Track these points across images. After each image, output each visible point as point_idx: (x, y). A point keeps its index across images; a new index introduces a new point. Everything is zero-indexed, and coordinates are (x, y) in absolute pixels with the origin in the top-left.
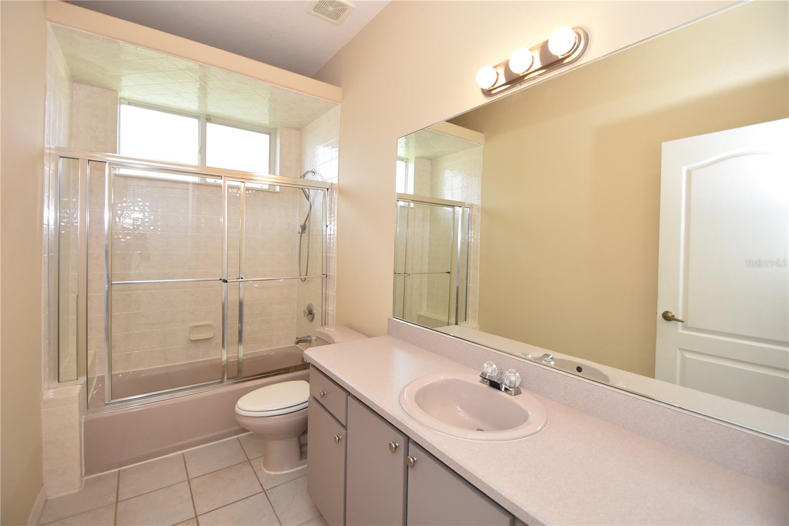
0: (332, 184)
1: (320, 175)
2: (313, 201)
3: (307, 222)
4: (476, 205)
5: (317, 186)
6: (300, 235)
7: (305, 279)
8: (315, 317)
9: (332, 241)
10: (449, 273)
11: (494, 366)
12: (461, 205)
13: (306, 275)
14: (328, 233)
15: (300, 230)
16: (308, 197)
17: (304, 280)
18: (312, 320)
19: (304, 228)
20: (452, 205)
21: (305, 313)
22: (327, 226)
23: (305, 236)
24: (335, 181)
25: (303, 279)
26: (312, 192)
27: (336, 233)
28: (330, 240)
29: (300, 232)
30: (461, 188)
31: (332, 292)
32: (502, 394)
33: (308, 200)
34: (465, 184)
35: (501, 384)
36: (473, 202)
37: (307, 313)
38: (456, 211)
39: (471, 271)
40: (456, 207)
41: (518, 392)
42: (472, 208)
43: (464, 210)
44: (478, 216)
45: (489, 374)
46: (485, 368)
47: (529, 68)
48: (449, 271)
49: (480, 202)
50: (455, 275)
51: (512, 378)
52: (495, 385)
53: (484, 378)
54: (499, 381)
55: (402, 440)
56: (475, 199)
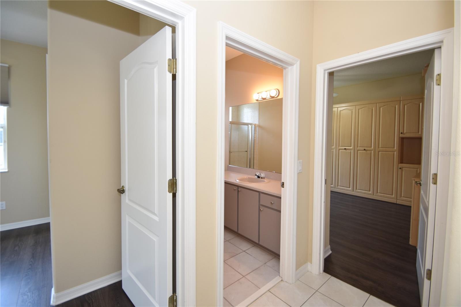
4: (257, 125)
10: (246, 151)
11: (259, 173)
12: (251, 124)
20: (247, 124)
32: (260, 179)
34: (252, 116)
36: (255, 123)
39: (255, 151)
40: (250, 126)
41: (264, 178)
42: (255, 125)
43: (252, 126)
44: (257, 128)
45: (257, 175)
46: (256, 173)
47: (267, 96)
48: (247, 150)
49: (258, 123)
50: (249, 152)
51: (262, 175)
52: (259, 177)
53: (256, 175)
54: (260, 176)
55: (237, 187)
56: (257, 122)
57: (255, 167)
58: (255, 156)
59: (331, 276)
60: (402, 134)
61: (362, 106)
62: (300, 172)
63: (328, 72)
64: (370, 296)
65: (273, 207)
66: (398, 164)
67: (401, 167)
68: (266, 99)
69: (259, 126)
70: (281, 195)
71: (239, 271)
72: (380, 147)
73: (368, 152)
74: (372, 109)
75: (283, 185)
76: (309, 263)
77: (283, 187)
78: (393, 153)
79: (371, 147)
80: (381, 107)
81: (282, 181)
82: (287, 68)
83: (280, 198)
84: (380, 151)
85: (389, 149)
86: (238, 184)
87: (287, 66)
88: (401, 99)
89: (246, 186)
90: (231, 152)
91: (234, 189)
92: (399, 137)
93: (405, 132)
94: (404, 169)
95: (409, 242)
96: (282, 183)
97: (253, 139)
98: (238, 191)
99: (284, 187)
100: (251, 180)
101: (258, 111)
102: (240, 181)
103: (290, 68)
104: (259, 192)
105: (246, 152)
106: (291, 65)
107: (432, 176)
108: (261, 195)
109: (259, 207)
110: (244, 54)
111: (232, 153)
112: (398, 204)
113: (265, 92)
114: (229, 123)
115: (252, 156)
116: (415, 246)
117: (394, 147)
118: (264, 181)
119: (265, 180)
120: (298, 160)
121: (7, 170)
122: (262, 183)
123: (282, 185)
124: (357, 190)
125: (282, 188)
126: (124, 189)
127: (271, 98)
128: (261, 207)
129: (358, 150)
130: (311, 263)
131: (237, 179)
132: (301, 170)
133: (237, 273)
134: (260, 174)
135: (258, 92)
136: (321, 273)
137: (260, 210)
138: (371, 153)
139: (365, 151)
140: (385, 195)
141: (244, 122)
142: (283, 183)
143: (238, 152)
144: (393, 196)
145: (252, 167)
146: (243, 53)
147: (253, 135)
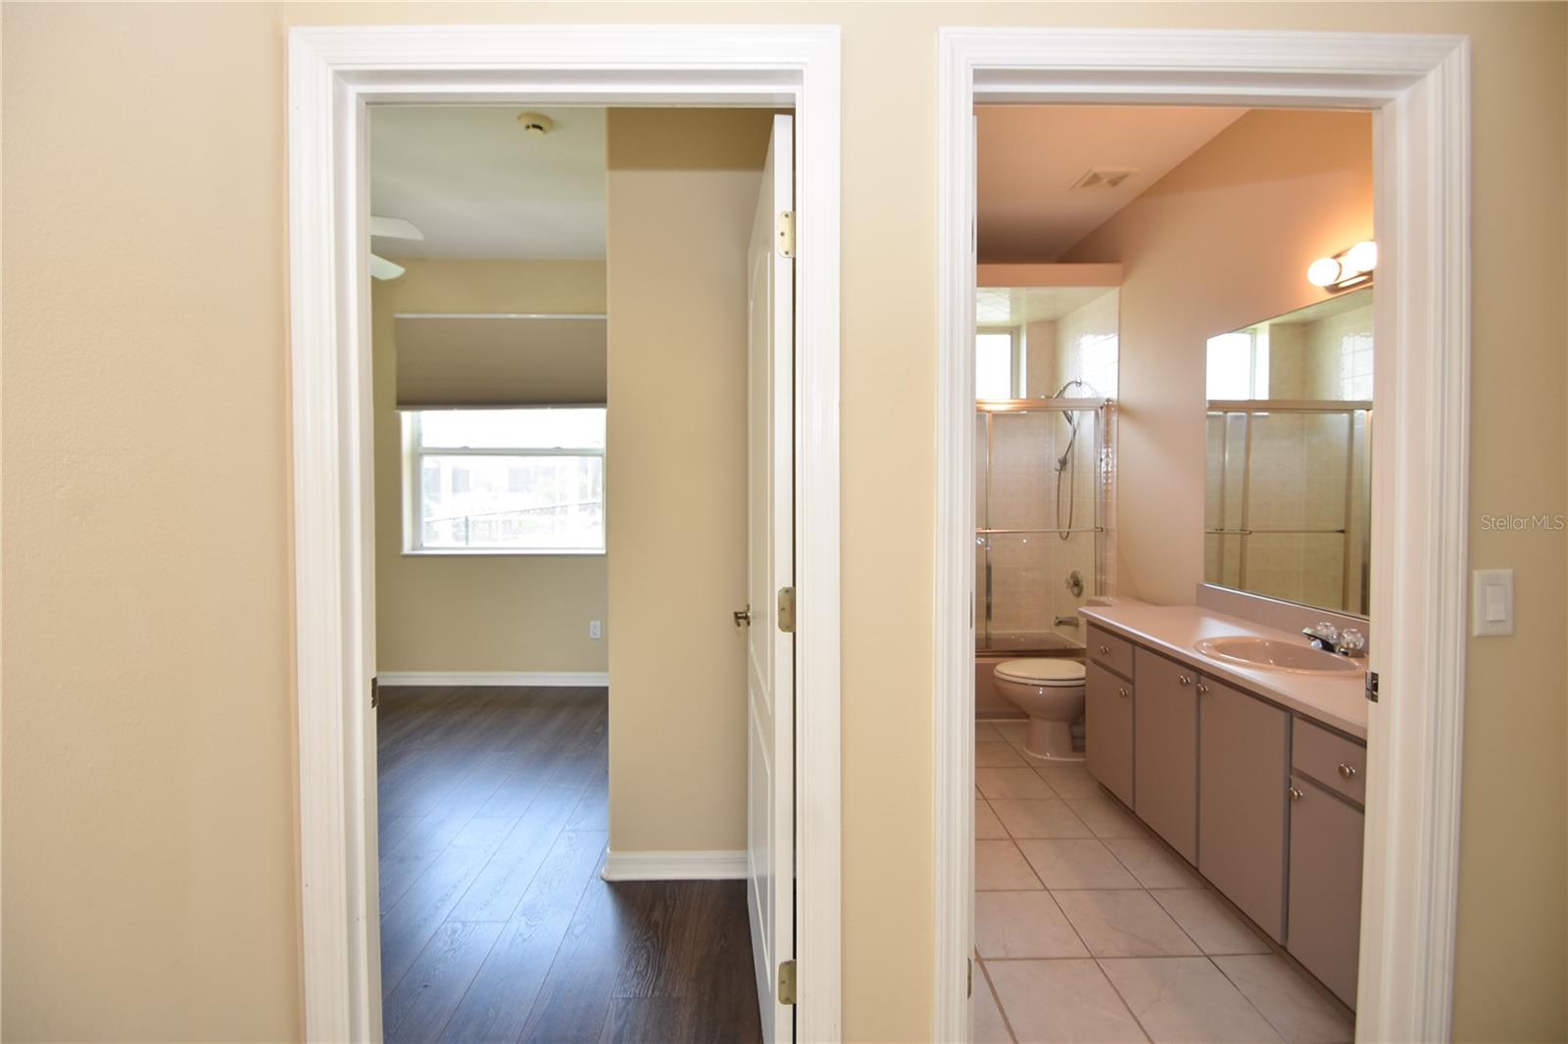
0: (1108, 400)
1: (1089, 385)
2: (1079, 424)
3: (1069, 453)
5: (1082, 405)
6: (1057, 473)
7: (1068, 533)
8: (1085, 589)
9: (1110, 481)
10: (1342, 531)
11: (1332, 628)
13: (1070, 527)
14: (1104, 469)
15: (1058, 466)
16: (1070, 420)
17: (1066, 537)
18: (1079, 595)
19: (1063, 463)
20: (1349, 408)
21: (1069, 584)
22: (1101, 460)
23: (1067, 475)
24: (1113, 395)
25: (1064, 535)
26: (1076, 414)
27: (1115, 469)
28: (1107, 480)
29: (1059, 468)
31: (1112, 555)
32: (1337, 655)
33: (1070, 422)
35: (1337, 646)
37: (1072, 583)
41: (1357, 652)
45: (1323, 634)
46: (1317, 629)
48: (1342, 528)
51: (1351, 637)
52: (1328, 646)
53: (1312, 635)
54: (1335, 642)
55: (1194, 676)
62: (1498, 631)
65: (1350, 791)
71: (1142, 1020)
75: (1373, 689)
77: (1374, 699)
81: (1373, 668)
86: (1199, 662)
89: (1233, 675)
90: (1251, 533)
91: (1182, 681)
96: (1369, 676)
98: (1199, 693)
99: (1377, 701)
100: (1284, 657)
104: (1290, 713)
105: (1342, 535)
108: (1298, 723)
109: (1289, 782)
110: (1251, 111)
111: (1253, 534)
114: (1207, 406)
120: (1471, 567)
121: (603, 552)
122: (1339, 673)
123: (1369, 687)
125: (1371, 703)
126: (749, 614)
128: (1294, 780)
132: (1501, 621)
133: (1135, 1023)
134: (1340, 635)
135: (1336, 252)
137: (1289, 794)
142: (1375, 676)
146: (1247, 109)
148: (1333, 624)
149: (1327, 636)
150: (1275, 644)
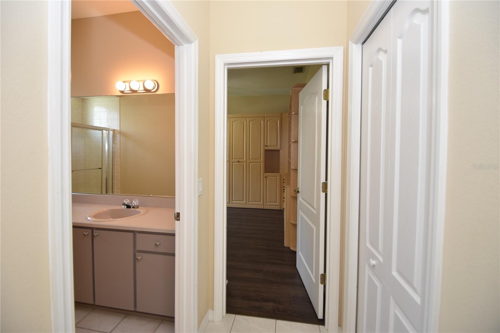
4: (117, 130)
10: (100, 168)
11: (128, 201)
12: (107, 129)
20: (100, 129)
30: (107, 119)
32: (132, 209)
34: (109, 118)
35: (131, 206)
36: (115, 128)
38: (103, 132)
39: (115, 167)
40: (104, 131)
41: (138, 207)
42: (114, 131)
43: (109, 132)
44: (118, 136)
45: (126, 203)
46: (124, 202)
47: (138, 89)
49: (119, 129)
50: (104, 169)
51: (135, 203)
52: (128, 207)
53: (124, 204)
54: (130, 205)
55: (90, 231)
56: (116, 126)
57: (115, 190)
58: (115, 174)
59: (234, 315)
60: (266, 147)
61: (236, 119)
62: (200, 194)
63: (227, 68)
64: (276, 321)
65: (159, 250)
66: (264, 173)
67: (266, 176)
68: (138, 91)
69: (120, 133)
70: (175, 231)
72: (250, 158)
73: (241, 163)
74: (244, 123)
75: (178, 217)
76: (210, 311)
78: (260, 163)
79: (243, 159)
80: (251, 121)
81: (177, 211)
82: (182, 45)
83: (174, 235)
84: (251, 163)
85: (257, 160)
86: (92, 225)
87: (183, 43)
88: (265, 116)
89: (109, 226)
91: (84, 235)
92: (264, 149)
93: (268, 145)
94: (268, 177)
95: (284, 244)
96: (176, 214)
97: (111, 151)
98: (93, 237)
99: (179, 220)
100: (115, 215)
101: (119, 112)
102: (94, 219)
103: (186, 46)
104: (134, 232)
105: (100, 169)
106: (189, 41)
107: (322, 184)
108: (138, 235)
109: (135, 255)
112: (265, 209)
113: (137, 82)
115: (111, 174)
116: (289, 246)
117: (261, 159)
118: (139, 212)
119: (141, 210)
120: (198, 178)
122: (136, 215)
123: (176, 217)
124: (233, 202)
125: (177, 222)
127: (144, 91)
128: (137, 254)
129: (233, 162)
130: (213, 310)
131: (90, 217)
132: (201, 192)
134: (131, 202)
135: (124, 81)
136: (224, 317)
137: (135, 260)
138: (244, 164)
139: (238, 163)
140: (255, 202)
141: (94, 125)
142: (178, 215)
143: (84, 170)
144: (261, 202)
145: (111, 190)
147: (111, 145)
148: (129, 199)
149: (128, 203)
150: (111, 210)
